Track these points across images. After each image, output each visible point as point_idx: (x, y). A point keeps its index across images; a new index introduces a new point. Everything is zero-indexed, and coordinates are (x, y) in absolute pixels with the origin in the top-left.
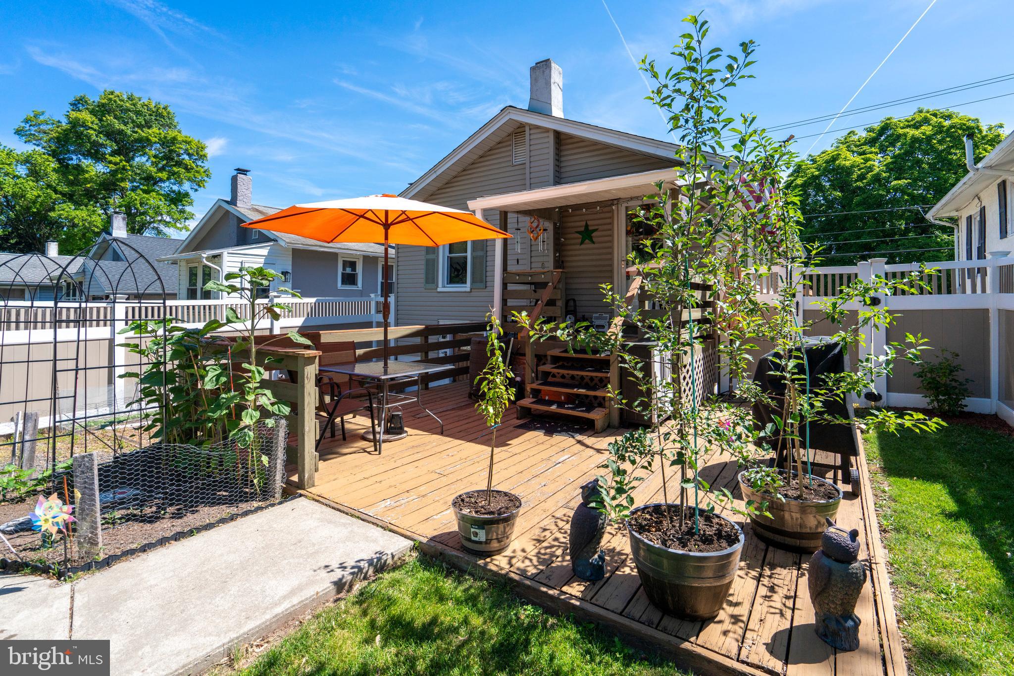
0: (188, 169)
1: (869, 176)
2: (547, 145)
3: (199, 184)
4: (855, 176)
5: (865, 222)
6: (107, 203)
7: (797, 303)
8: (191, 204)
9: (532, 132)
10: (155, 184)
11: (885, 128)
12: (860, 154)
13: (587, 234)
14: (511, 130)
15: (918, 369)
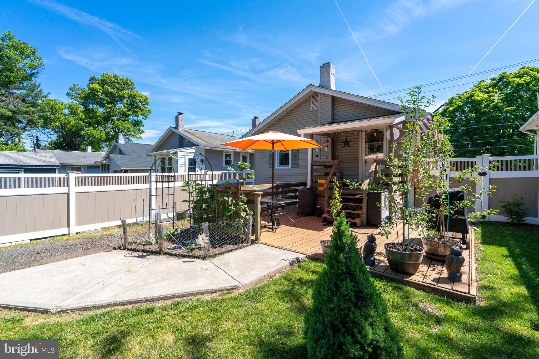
0: (141, 109)
1: (491, 105)
2: (328, 102)
3: (146, 117)
4: (483, 105)
5: (488, 131)
6: (105, 126)
7: (447, 174)
8: (143, 126)
9: (321, 96)
10: (126, 117)
11: (501, 79)
12: (487, 93)
13: (347, 143)
14: (310, 95)
15: (503, 204)
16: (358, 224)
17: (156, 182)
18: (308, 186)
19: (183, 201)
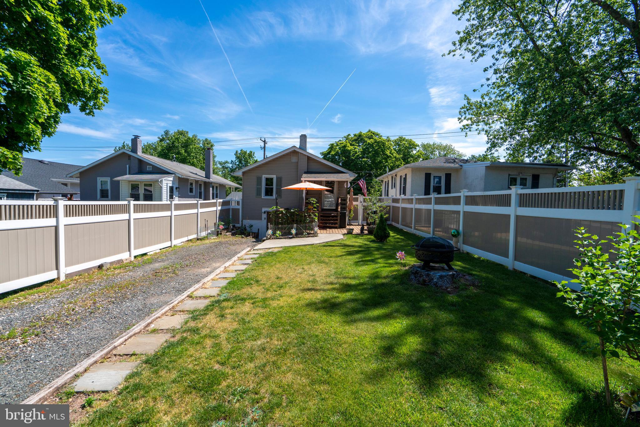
2: (305, 159)
9: (300, 154)
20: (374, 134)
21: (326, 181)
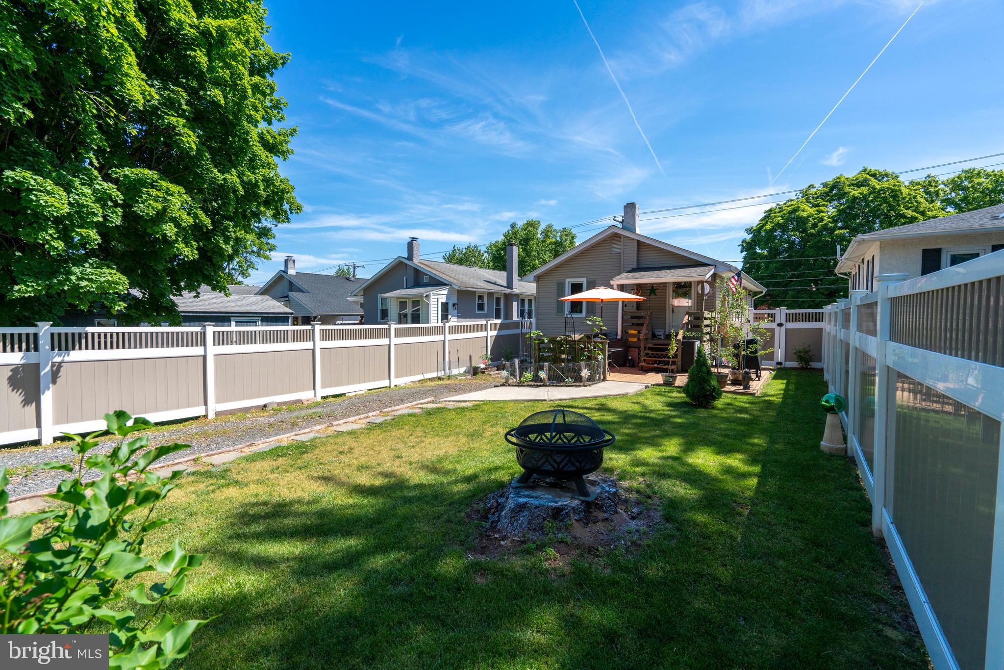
1: (820, 225)
2: (633, 247)
4: (810, 225)
9: (624, 239)
11: (835, 185)
12: (815, 206)
13: (653, 291)
14: (612, 236)
15: (795, 351)
16: (675, 370)
17: (450, 333)
18: (619, 337)
19: (470, 356)
20: (874, 175)
21: (674, 283)
